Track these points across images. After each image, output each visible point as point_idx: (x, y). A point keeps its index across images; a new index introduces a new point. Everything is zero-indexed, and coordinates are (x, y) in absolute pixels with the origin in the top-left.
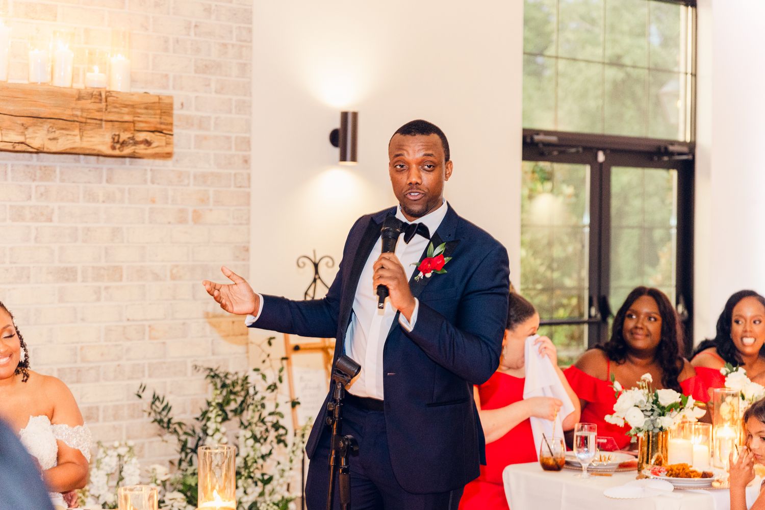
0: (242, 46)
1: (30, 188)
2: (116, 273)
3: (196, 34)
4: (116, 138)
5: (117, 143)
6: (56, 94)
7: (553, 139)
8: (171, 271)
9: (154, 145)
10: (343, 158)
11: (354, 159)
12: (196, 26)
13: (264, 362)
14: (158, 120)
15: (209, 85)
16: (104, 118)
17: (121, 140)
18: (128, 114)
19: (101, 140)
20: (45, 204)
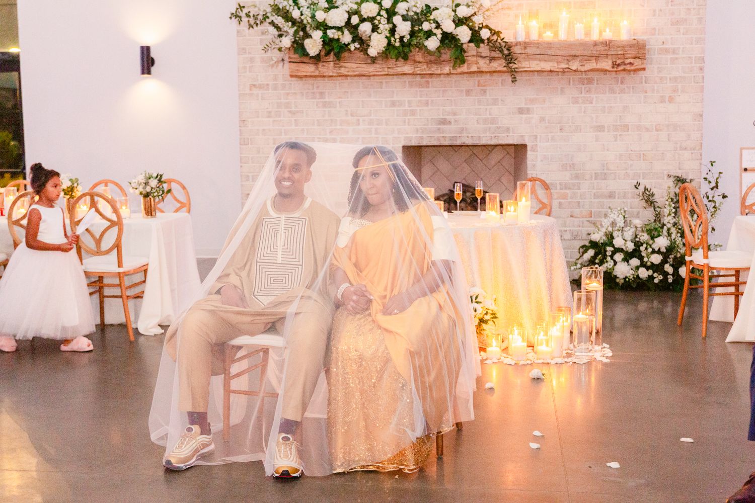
0: (699, 9)
1: (582, 88)
2: (626, 127)
3: (671, 5)
4: (614, 63)
5: (615, 65)
6: (583, 45)
8: (656, 126)
9: (635, 65)
13: (707, 174)
14: (637, 52)
15: (679, 31)
16: (608, 54)
17: (617, 63)
18: (621, 50)
19: (606, 64)
20: (589, 95)
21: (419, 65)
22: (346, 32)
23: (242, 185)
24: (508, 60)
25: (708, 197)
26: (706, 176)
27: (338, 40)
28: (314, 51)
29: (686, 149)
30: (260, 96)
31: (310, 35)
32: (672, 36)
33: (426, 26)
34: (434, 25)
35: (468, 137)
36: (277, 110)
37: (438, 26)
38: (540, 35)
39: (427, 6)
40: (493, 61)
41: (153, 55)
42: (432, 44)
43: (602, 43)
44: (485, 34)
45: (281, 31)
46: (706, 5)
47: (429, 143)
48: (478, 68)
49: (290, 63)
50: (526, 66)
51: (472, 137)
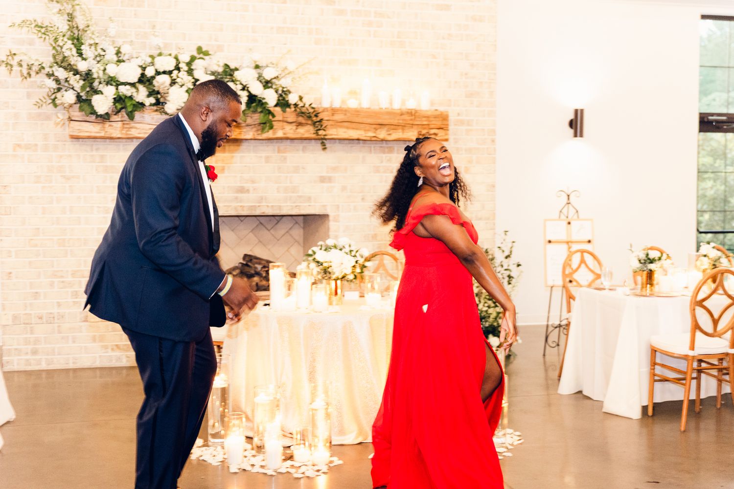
0: (491, 83)
1: (383, 157)
3: (466, 78)
6: (391, 113)
7: (724, 118)
9: (439, 135)
10: (576, 136)
11: (581, 136)
12: (466, 74)
13: (502, 243)
14: (441, 123)
15: (473, 103)
16: (414, 123)
18: (426, 121)
19: (412, 134)
20: (389, 165)
22: (141, 87)
24: (317, 127)
25: (502, 266)
26: (500, 245)
27: (132, 97)
28: (102, 109)
29: (480, 219)
30: (26, 157)
31: (100, 91)
32: (466, 108)
34: (240, 87)
35: (268, 206)
36: (47, 174)
37: (244, 88)
38: (343, 102)
39: (227, 66)
40: (300, 126)
43: (408, 113)
44: (292, 99)
45: (60, 84)
46: (496, 79)
47: (226, 213)
48: (284, 134)
49: (71, 121)
50: (333, 133)
51: (272, 206)
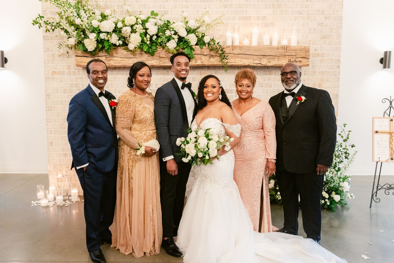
0: (338, 29)
1: (265, 77)
3: (321, 26)
4: (290, 60)
6: (270, 48)
9: (302, 62)
10: (385, 67)
11: (389, 67)
12: (321, 24)
13: (342, 132)
14: (304, 54)
15: (326, 43)
16: (286, 55)
17: (291, 61)
18: (294, 53)
20: (269, 82)
21: (163, 59)
22: (114, 35)
23: (48, 137)
24: (222, 57)
25: (341, 146)
26: (340, 133)
27: (108, 40)
28: (90, 47)
30: (59, 79)
31: (88, 37)
32: (321, 46)
33: (168, 33)
34: (173, 32)
36: (70, 88)
37: (176, 33)
38: (240, 43)
39: (169, 22)
40: (211, 57)
41: (5, 56)
42: (172, 45)
43: (282, 48)
44: (206, 39)
45: (69, 34)
46: (342, 27)
48: (202, 63)
49: (76, 57)
